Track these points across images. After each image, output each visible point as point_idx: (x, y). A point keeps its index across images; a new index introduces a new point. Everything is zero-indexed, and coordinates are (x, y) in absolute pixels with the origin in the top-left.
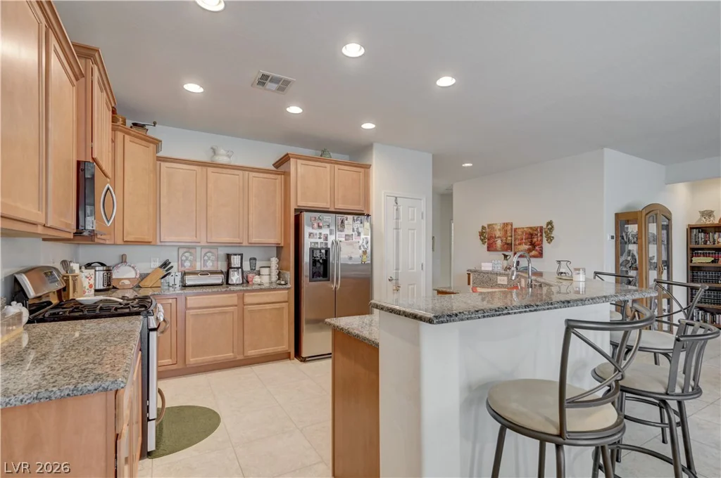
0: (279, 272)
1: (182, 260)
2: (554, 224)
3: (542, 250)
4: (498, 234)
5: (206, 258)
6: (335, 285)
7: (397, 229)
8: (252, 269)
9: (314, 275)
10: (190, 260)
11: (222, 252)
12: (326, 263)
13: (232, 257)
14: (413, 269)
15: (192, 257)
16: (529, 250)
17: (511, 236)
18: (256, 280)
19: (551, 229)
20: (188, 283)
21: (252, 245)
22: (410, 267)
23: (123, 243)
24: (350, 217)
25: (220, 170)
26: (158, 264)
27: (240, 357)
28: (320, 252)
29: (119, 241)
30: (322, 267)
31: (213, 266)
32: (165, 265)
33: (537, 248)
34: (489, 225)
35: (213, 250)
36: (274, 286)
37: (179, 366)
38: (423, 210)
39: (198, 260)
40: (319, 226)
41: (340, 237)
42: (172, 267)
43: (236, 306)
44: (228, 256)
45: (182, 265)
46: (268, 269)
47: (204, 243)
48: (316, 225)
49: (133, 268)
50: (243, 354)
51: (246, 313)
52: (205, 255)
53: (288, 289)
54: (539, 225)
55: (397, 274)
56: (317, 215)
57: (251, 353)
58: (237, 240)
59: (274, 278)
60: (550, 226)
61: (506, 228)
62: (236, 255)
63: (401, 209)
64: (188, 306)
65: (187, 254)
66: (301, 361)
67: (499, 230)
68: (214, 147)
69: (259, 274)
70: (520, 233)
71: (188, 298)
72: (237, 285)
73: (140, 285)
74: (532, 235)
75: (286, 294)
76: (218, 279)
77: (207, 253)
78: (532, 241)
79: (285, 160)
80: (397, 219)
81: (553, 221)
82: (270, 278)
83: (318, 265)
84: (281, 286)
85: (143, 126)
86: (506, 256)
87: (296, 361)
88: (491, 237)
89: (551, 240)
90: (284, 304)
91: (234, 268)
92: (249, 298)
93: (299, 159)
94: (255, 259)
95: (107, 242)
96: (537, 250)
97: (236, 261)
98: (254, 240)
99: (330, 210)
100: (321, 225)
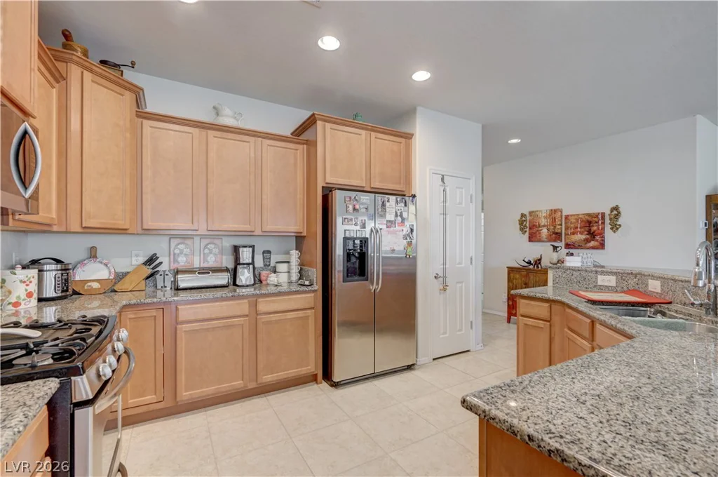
0: (301, 269)
1: (174, 254)
2: (621, 210)
3: (604, 241)
4: (543, 222)
5: (206, 251)
6: (376, 286)
7: (444, 214)
8: (266, 265)
9: (349, 274)
10: (185, 255)
11: (228, 243)
12: (363, 257)
13: (241, 250)
14: (460, 263)
15: (188, 250)
16: (587, 241)
17: (561, 225)
18: (271, 279)
19: (618, 216)
20: (182, 285)
21: (266, 235)
22: (458, 262)
23: (80, 230)
24: (393, 198)
25: (225, 135)
26: (142, 259)
27: (252, 385)
28: (354, 243)
29: (75, 227)
30: (359, 262)
31: (216, 261)
32: (151, 260)
33: (597, 238)
34: (531, 213)
35: (217, 241)
36: (295, 288)
37: (168, 403)
38: (472, 191)
39: (197, 253)
40: (355, 209)
41: (381, 224)
42: (161, 263)
43: (247, 316)
44: (236, 249)
45: (176, 261)
46: (286, 265)
47: (203, 231)
48: (351, 208)
49: (106, 265)
50: (257, 381)
51: (260, 326)
52: (206, 247)
53: (315, 291)
54: (601, 211)
55: (444, 270)
56: (353, 194)
57: (267, 378)
58: (248, 227)
59: (295, 276)
60: (615, 212)
61: (553, 215)
62: (245, 247)
63: (448, 190)
64: (181, 318)
65: (181, 246)
66: (332, 386)
67: (545, 217)
68: (217, 106)
69: (275, 272)
70: (573, 221)
71: (179, 307)
72: (248, 286)
73: (116, 288)
74: (590, 222)
75: (312, 299)
76: (223, 279)
77: (208, 244)
78: (590, 229)
79: (310, 123)
80: (445, 201)
81: (620, 206)
82: (289, 277)
83: (353, 259)
84: (305, 288)
85: (116, 66)
86: (555, 248)
87: (325, 385)
88: (534, 226)
89: (617, 229)
90: (309, 311)
91: (244, 264)
92: (263, 306)
93: (329, 122)
94: (269, 252)
95: (55, 228)
96: (597, 241)
97: (245, 255)
98: (268, 228)
99: (365, 189)
100: (357, 207)
